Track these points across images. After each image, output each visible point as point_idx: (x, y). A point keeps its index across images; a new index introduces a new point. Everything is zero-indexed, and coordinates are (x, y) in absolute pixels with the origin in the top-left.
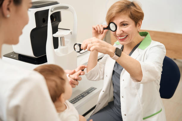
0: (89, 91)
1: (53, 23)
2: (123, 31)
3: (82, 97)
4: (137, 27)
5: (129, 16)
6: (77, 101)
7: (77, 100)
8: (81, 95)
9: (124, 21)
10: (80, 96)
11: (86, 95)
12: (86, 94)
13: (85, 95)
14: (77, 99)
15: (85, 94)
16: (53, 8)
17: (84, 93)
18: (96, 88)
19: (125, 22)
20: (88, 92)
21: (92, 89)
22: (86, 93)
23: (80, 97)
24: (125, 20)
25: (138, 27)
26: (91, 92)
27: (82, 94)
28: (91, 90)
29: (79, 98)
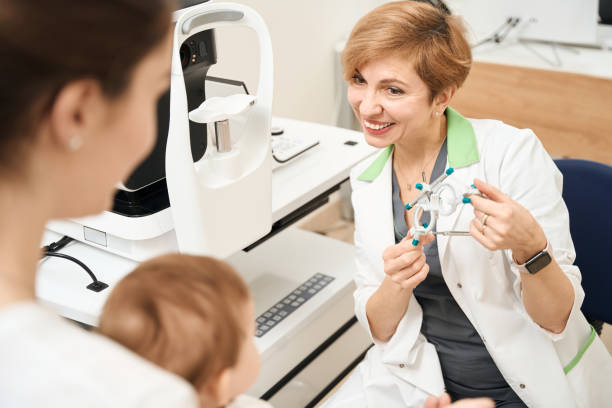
0: (309, 288)
1: (190, 69)
2: (383, 109)
3: (285, 313)
4: (434, 103)
5: (415, 68)
6: (271, 327)
7: (271, 323)
8: (281, 302)
9: (395, 81)
10: (281, 306)
11: (301, 304)
12: (301, 300)
13: (295, 304)
14: (271, 319)
15: (295, 300)
16: (190, 20)
17: (293, 297)
18: (333, 279)
19: (395, 84)
20: (305, 294)
21: (319, 280)
22: (298, 296)
23: (280, 310)
24: (399, 78)
25: (438, 104)
26: (318, 291)
27: (287, 302)
28: (314, 284)
29: (277, 314)
